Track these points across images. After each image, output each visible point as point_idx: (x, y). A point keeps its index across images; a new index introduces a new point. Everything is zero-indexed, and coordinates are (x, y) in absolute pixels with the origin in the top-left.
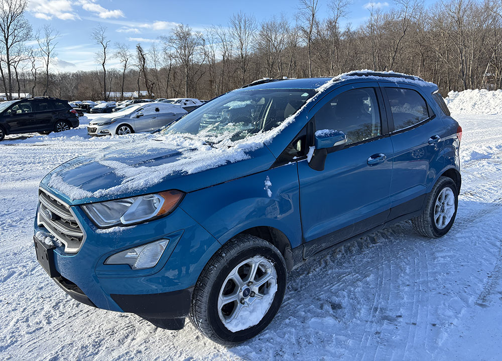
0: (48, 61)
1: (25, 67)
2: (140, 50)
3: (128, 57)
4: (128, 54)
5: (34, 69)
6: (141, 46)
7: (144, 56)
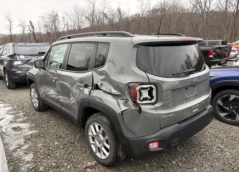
3: (25, 26)
6: (31, 21)
7: (33, 26)
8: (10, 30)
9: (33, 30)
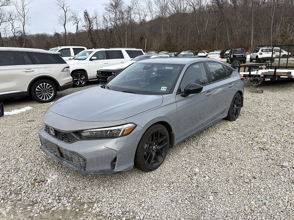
0: (24, 23)
1: (7, 28)
2: (86, 14)
3: (79, 20)
4: (78, 18)
5: (13, 30)
6: (87, 12)
7: (90, 19)
8: (65, 24)
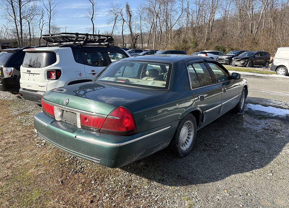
0: (50, 18)
2: (128, 7)
7: (131, 12)
8: (92, 18)
9: (130, 20)
